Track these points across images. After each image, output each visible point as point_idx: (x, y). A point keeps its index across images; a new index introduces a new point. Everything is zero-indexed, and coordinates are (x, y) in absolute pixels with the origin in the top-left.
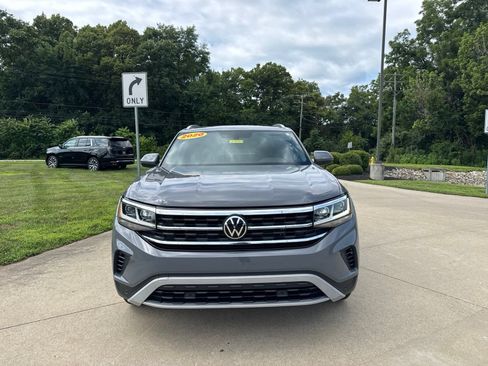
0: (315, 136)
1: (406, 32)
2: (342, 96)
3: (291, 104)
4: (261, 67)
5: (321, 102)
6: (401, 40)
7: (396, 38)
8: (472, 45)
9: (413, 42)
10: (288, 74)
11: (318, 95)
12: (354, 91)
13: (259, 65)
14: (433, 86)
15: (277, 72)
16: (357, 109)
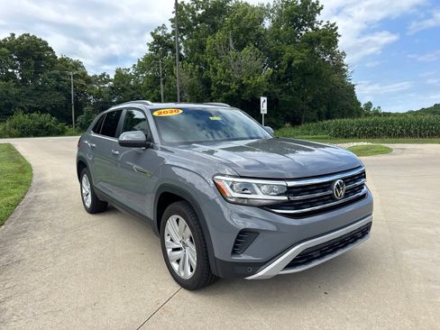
0: (88, 113)
1: (164, 27)
2: (108, 76)
3: (58, 80)
4: (17, 37)
5: (89, 80)
6: (160, 33)
7: (156, 31)
8: (215, 46)
9: (169, 36)
10: (51, 50)
11: (85, 74)
12: (118, 72)
13: (13, 35)
14: (191, 75)
15: (37, 45)
16: (123, 90)
